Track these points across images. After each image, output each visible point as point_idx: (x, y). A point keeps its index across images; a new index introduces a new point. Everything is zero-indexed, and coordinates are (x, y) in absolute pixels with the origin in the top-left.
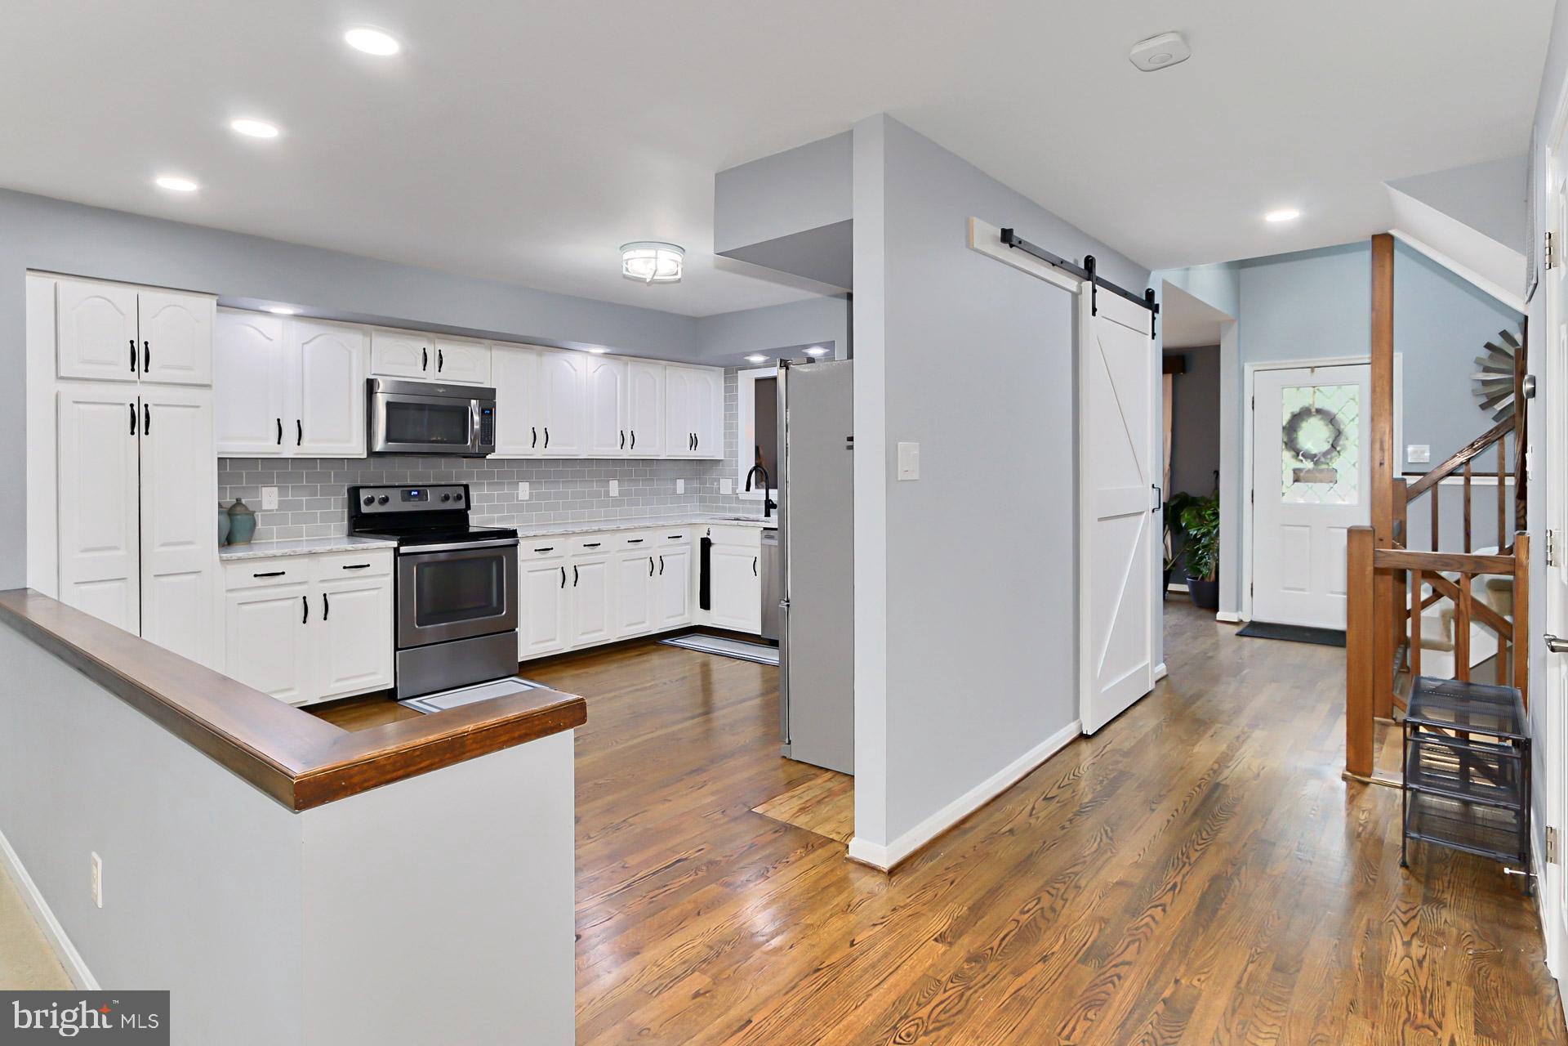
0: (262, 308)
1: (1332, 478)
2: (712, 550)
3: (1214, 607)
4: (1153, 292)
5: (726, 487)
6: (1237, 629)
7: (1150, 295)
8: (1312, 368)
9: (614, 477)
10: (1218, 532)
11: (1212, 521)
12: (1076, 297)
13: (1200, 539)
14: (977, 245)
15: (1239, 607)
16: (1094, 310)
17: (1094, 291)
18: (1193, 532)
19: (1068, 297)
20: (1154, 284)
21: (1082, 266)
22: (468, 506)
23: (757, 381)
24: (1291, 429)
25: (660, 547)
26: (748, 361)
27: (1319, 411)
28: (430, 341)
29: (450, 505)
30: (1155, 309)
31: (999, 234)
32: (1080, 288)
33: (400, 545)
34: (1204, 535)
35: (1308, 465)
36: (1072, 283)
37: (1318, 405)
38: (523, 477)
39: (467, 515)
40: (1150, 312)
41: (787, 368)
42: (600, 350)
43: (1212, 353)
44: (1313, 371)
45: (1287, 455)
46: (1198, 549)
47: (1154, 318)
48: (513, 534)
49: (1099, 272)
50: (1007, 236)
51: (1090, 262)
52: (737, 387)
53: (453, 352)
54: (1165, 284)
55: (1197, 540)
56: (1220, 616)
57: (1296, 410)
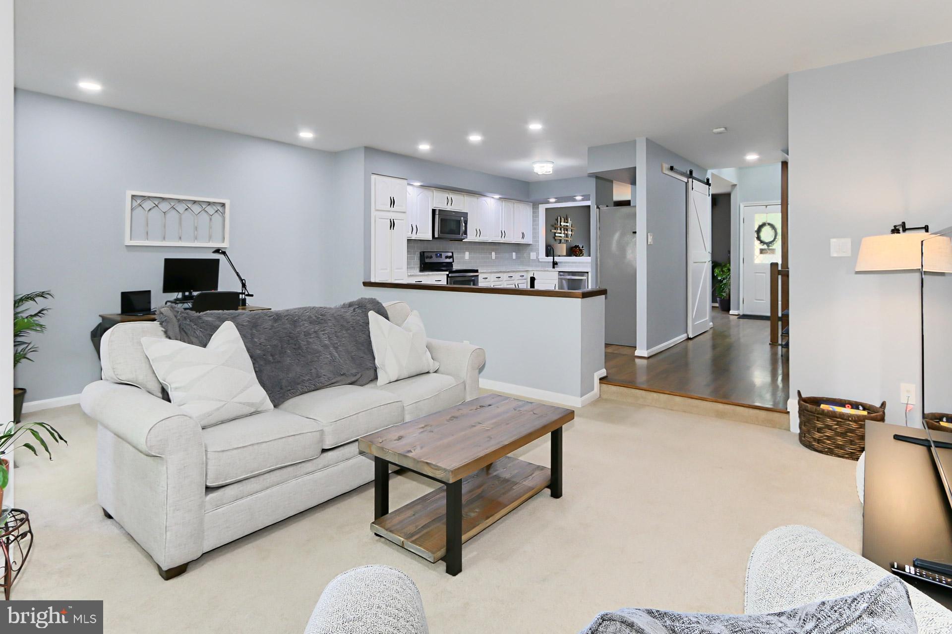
0: (412, 183)
1: (773, 251)
2: (536, 282)
3: (728, 310)
4: (709, 179)
5: (533, 256)
6: (737, 317)
7: (708, 180)
8: (766, 206)
9: (493, 250)
10: (730, 278)
11: (727, 273)
12: (687, 183)
13: (723, 281)
14: (664, 172)
15: (738, 309)
16: (693, 188)
17: (692, 182)
18: (719, 278)
19: (685, 183)
20: (709, 176)
21: (688, 173)
22: (453, 261)
23: (546, 209)
24: (759, 231)
25: (506, 281)
26: (549, 201)
27: (769, 224)
28: (449, 194)
29: (448, 260)
30: (709, 185)
31: (669, 167)
32: (688, 181)
33: (449, 273)
34: (724, 279)
35: (765, 247)
36: (685, 180)
37: (769, 222)
38: (467, 250)
39: (452, 265)
40: (708, 186)
41: (599, 209)
42: (497, 196)
43: (728, 196)
44: (766, 207)
45: (757, 242)
46: (722, 285)
47: (709, 189)
48: (477, 271)
49: (694, 175)
50: (672, 168)
51: (691, 172)
52: (538, 211)
53: (456, 197)
54: (713, 175)
55: (721, 281)
56: (731, 312)
57: (761, 224)
